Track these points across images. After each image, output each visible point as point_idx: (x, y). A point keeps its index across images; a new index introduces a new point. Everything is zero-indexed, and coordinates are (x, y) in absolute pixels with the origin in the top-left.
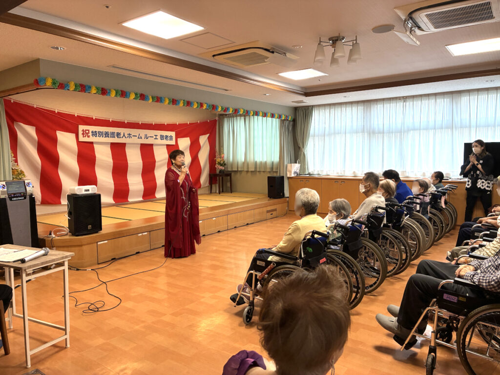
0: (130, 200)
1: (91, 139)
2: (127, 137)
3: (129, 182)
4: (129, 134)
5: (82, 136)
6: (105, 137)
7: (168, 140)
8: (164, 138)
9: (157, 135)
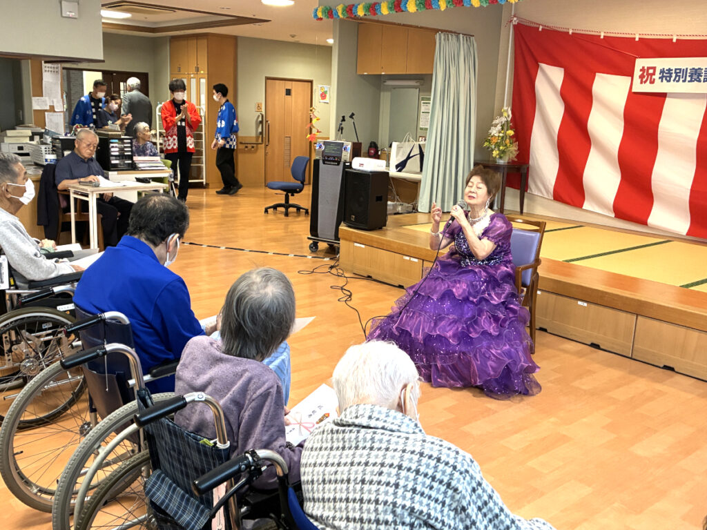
1: (659, 87)
5: (639, 80)
6: (690, 81)
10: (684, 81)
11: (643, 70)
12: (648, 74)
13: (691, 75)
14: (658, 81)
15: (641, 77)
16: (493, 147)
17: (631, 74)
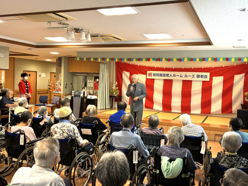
2: (172, 76)
4: (174, 75)
5: (148, 76)
6: (160, 76)
7: (203, 78)
8: (200, 76)
9: (194, 75)
10: (158, 76)
11: (149, 73)
12: (150, 74)
13: (160, 75)
14: (153, 76)
15: (149, 75)
16: (114, 92)
17: (146, 74)
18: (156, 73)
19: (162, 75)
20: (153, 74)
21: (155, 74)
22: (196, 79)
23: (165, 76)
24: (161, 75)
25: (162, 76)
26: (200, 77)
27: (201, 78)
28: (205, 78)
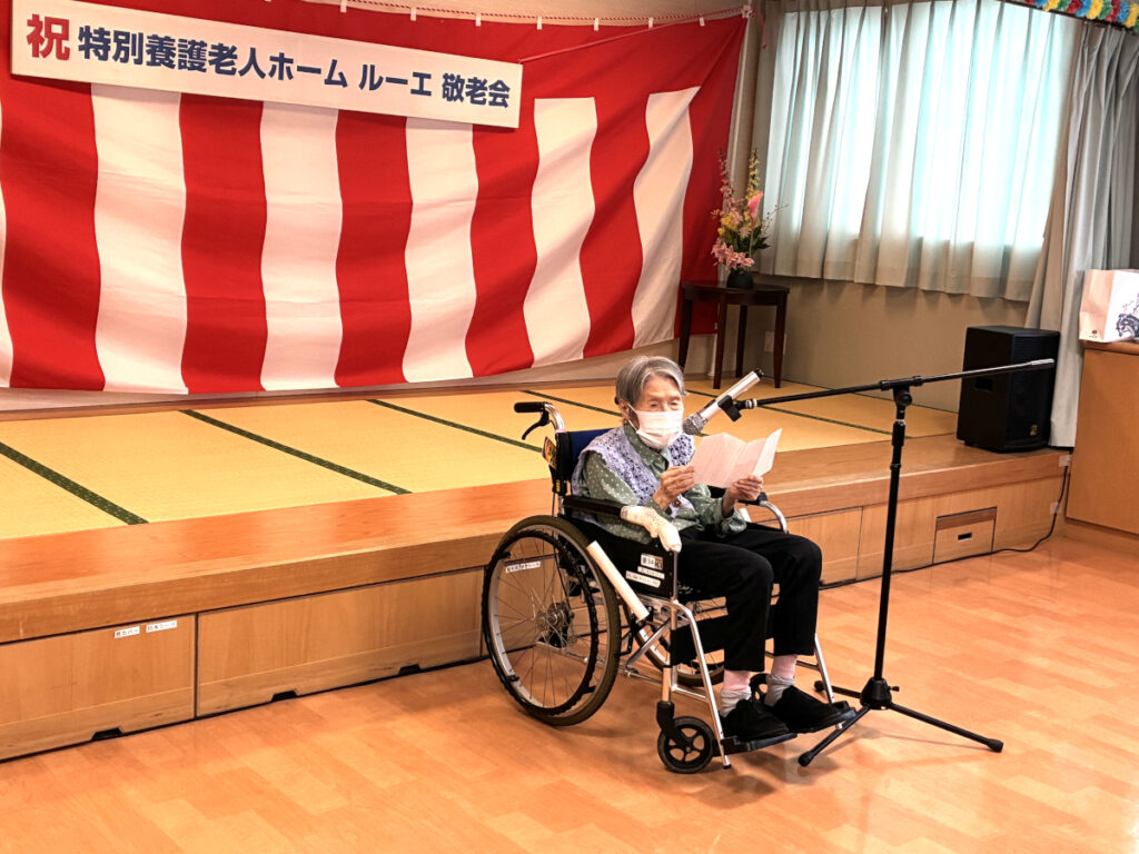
0: (270, 383)
1: (78, 68)
2: (266, 69)
3: (269, 296)
4: (282, 59)
5: (29, 48)
6: (152, 63)
7: (483, 102)
8: (465, 90)
9: (429, 76)
10: (139, 62)
11: (35, 23)
13: (152, 52)
14: (76, 54)
15: (34, 39)
18: (110, 28)
19: (170, 53)
20: (85, 33)
21: (102, 32)
22: (435, 105)
23: (201, 68)
24: (160, 55)
25: (176, 60)
26: (463, 94)
27: (473, 102)
28: (493, 103)
